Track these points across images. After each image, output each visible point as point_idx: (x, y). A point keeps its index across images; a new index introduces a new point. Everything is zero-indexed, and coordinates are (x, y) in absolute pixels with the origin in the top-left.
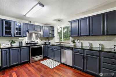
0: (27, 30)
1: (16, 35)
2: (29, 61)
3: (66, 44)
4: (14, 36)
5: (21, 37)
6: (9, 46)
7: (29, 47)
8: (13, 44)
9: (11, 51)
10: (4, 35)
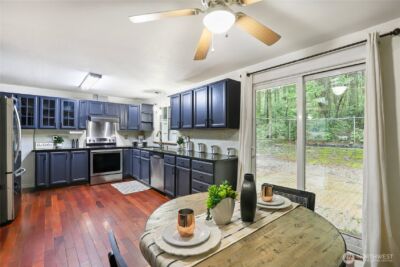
0: (87, 114)
1: (63, 127)
2: (89, 181)
3: (170, 147)
4: (61, 128)
5: (74, 129)
6: (51, 146)
7: (89, 150)
8: (59, 145)
9: (52, 156)
10: (42, 125)
